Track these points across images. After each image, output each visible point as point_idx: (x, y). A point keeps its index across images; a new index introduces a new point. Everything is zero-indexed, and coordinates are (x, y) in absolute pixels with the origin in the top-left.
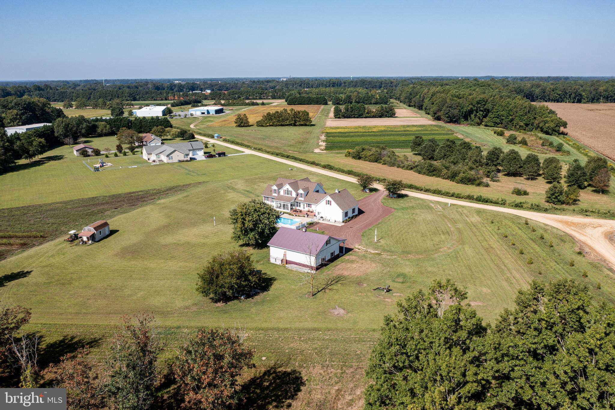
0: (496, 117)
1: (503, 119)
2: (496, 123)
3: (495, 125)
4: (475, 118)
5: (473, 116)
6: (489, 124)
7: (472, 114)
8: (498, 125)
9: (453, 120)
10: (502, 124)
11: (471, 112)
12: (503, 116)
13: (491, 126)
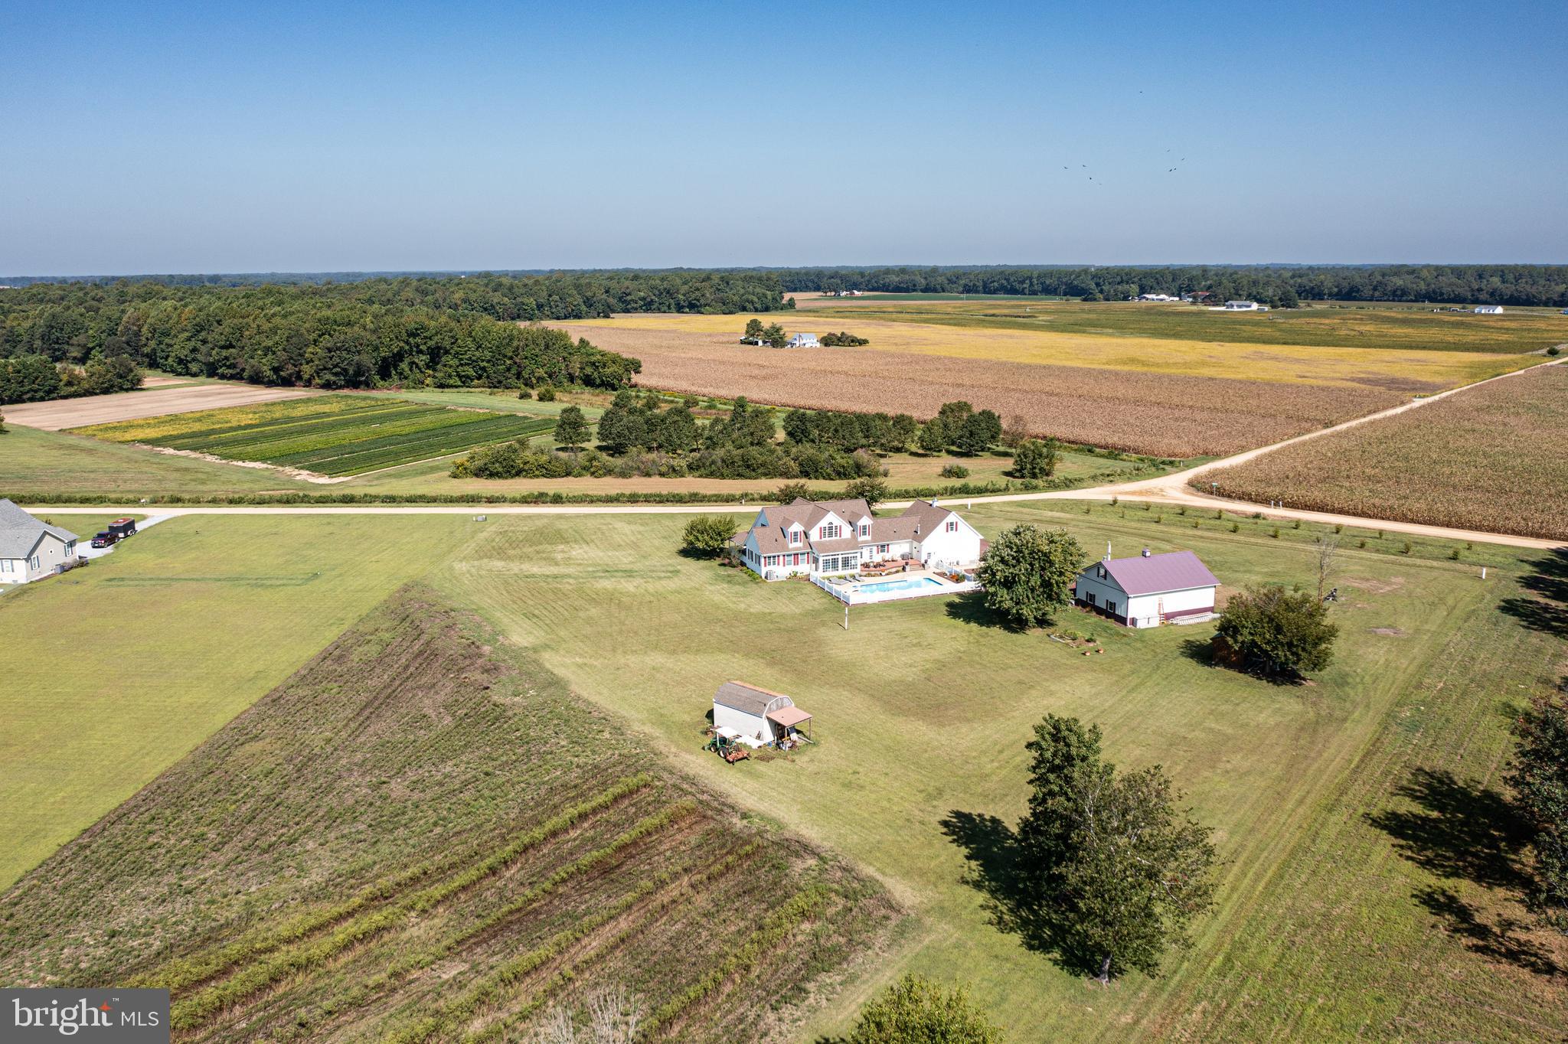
0: (466, 364)
1: (484, 369)
2: (467, 377)
3: (463, 382)
4: (411, 370)
5: (404, 366)
6: (451, 382)
7: (402, 361)
8: (472, 380)
9: (356, 380)
10: (479, 378)
11: (399, 357)
12: (483, 361)
13: (456, 387)
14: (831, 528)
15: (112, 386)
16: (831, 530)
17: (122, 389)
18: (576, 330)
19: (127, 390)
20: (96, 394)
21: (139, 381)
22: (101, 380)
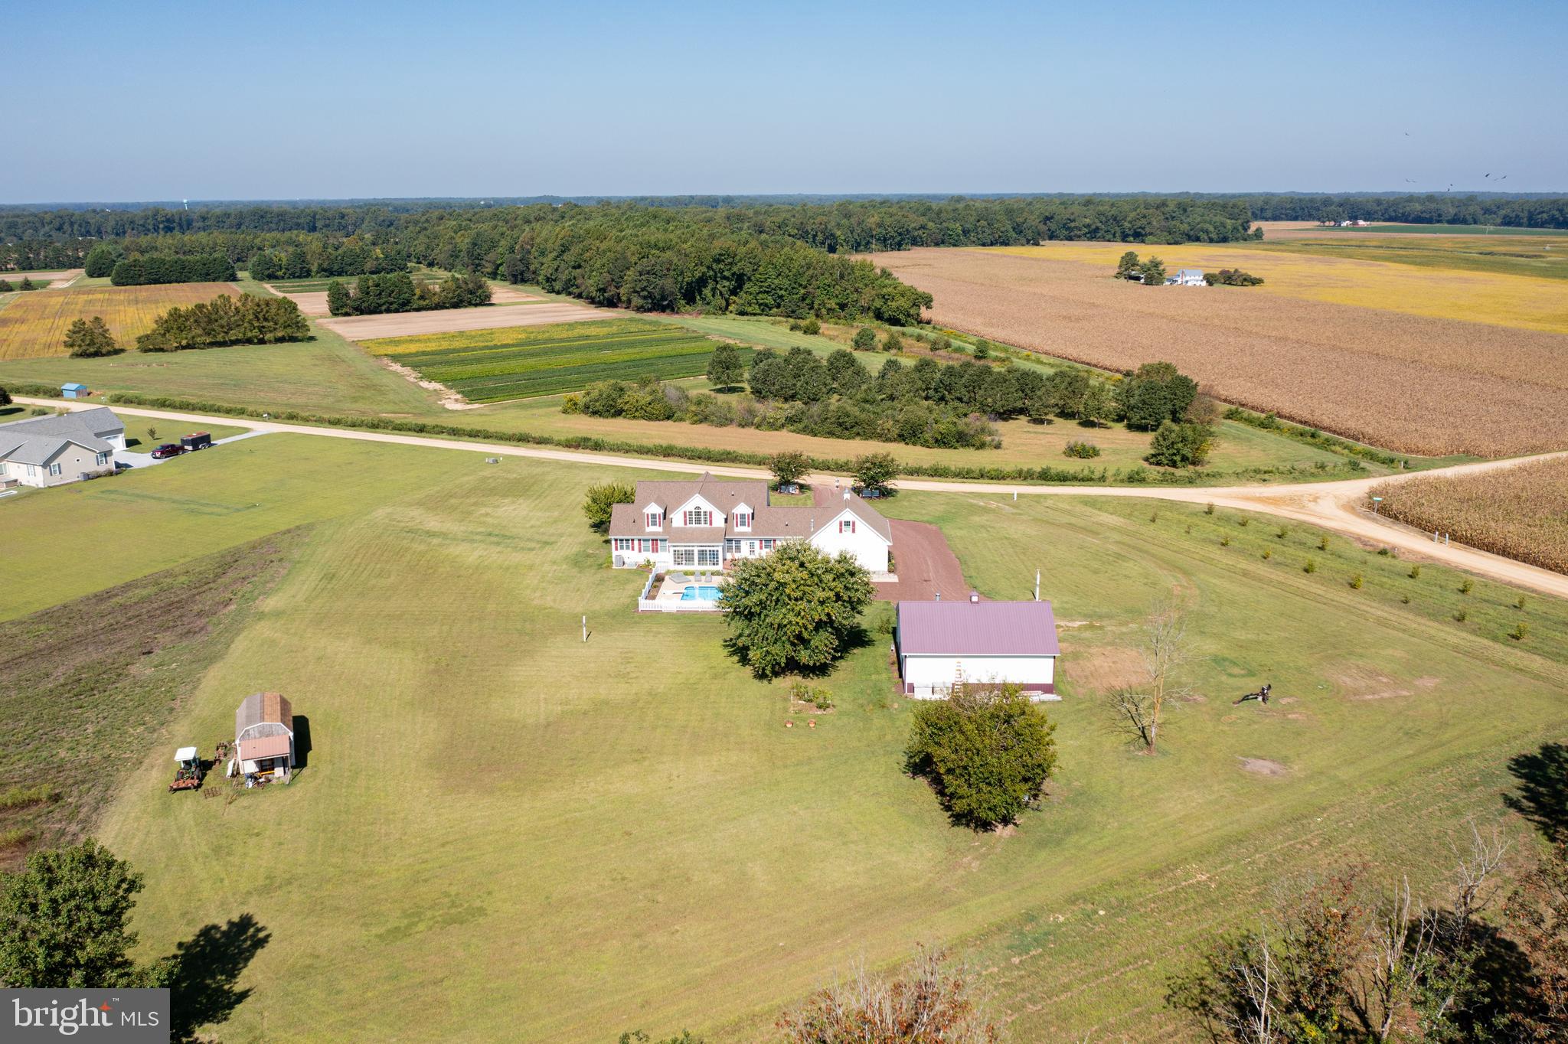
0: (765, 292)
1: (781, 297)
2: (766, 305)
3: (763, 310)
4: (713, 296)
5: (707, 292)
6: (750, 309)
7: (705, 287)
8: (770, 309)
9: (661, 304)
10: (778, 306)
11: (702, 282)
12: (781, 289)
13: (755, 314)
14: (698, 514)
15: (462, 301)
16: (698, 516)
17: (470, 304)
18: (880, 260)
19: (476, 305)
20: (447, 308)
21: (488, 297)
22: (451, 295)
